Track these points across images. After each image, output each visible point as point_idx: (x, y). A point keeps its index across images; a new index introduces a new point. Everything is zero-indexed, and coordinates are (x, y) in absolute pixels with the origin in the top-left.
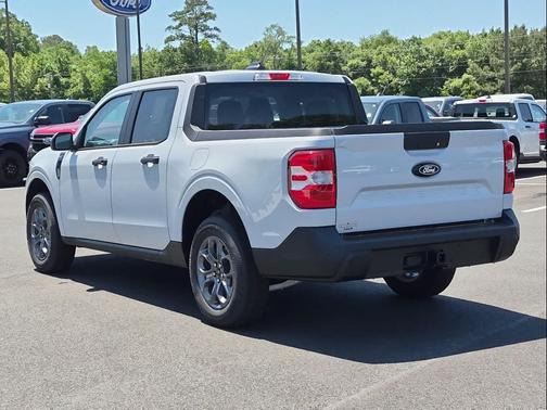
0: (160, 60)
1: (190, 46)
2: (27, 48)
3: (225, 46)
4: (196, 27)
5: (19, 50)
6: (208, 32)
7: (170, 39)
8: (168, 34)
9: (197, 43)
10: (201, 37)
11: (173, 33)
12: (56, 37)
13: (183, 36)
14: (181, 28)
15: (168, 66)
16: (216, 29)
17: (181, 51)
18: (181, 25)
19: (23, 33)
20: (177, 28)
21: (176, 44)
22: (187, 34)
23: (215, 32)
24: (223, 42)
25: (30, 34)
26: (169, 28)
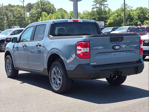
0: (90, 14)
1: (99, 10)
2: (53, 12)
3: (109, 10)
4: (101, 4)
5: (51, 12)
6: (105, 6)
7: (93, 8)
8: (93, 7)
9: (101, 9)
10: (102, 7)
11: (94, 6)
12: (61, 9)
13: (97, 7)
14: (97, 5)
15: (93, 16)
16: (107, 5)
17: (97, 12)
18: (96, 4)
19: (52, 8)
20: (95, 5)
21: (95, 10)
22: (98, 7)
23: (107, 6)
24: (109, 9)
25: (54, 8)
26: (93, 5)
